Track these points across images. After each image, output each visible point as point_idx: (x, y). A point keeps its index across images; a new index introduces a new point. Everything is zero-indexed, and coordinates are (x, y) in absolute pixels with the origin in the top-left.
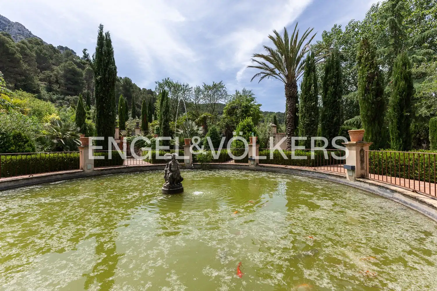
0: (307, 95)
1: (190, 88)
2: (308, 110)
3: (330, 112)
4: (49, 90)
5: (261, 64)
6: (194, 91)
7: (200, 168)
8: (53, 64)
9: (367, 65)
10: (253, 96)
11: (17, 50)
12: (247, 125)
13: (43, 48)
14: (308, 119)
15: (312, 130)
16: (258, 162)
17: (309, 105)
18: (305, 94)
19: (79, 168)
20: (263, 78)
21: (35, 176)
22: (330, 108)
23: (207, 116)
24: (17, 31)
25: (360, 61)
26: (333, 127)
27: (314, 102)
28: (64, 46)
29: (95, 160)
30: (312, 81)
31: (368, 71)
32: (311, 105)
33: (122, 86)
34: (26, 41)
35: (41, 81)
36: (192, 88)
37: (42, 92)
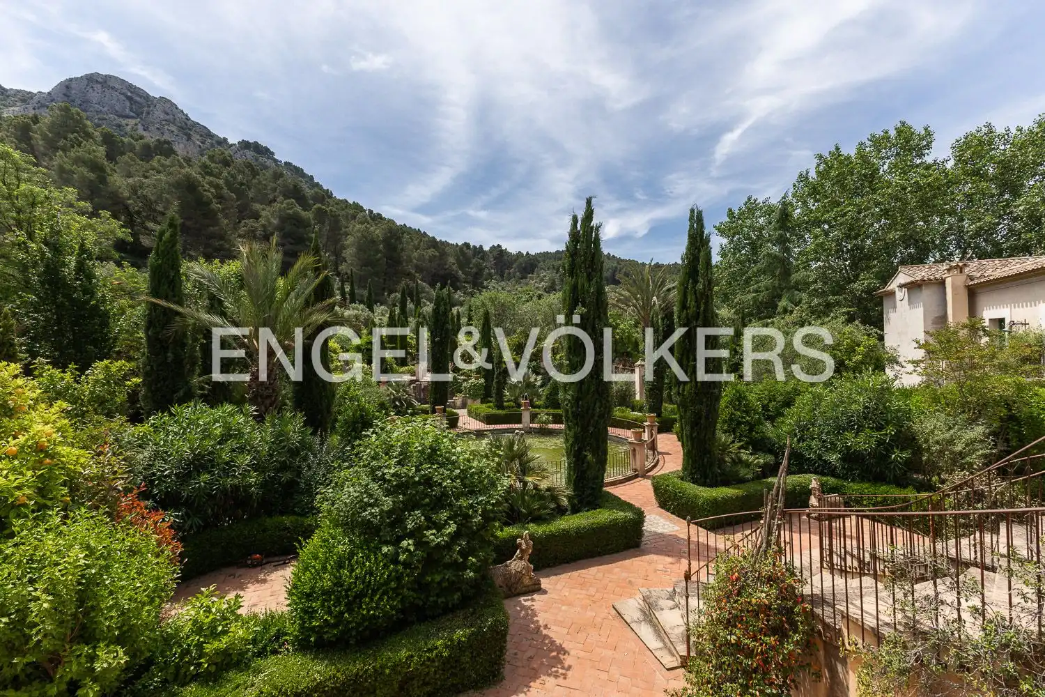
24: (163, 116)
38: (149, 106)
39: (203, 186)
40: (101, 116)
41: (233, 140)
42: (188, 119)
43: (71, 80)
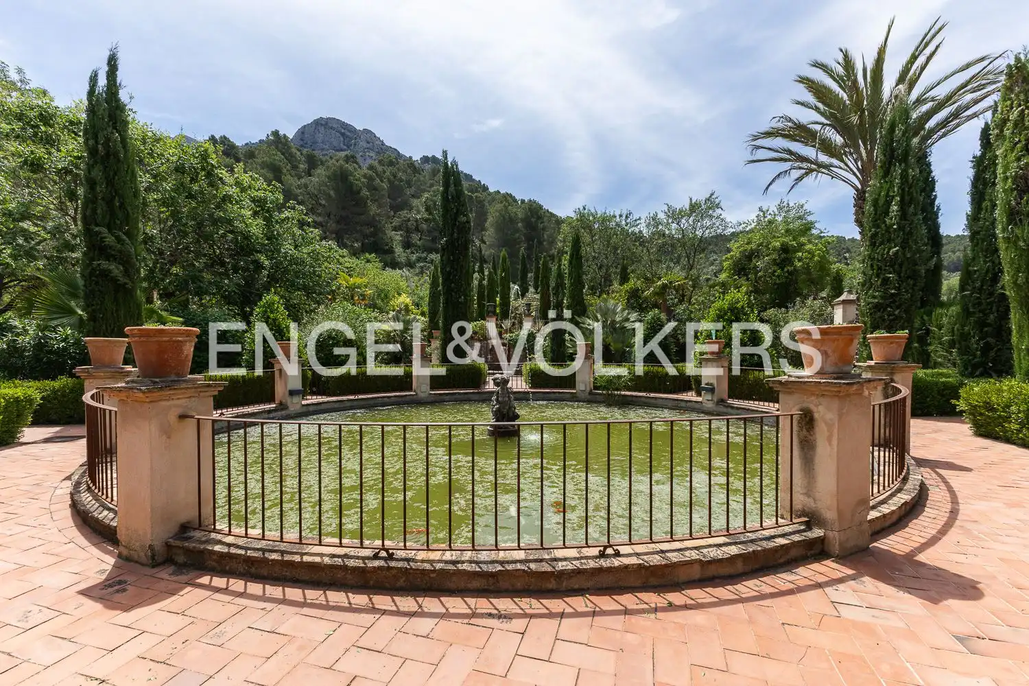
0: (878, 227)
1: (636, 220)
2: (879, 268)
3: (985, 262)
4: (407, 245)
5: (777, 151)
6: (644, 225)
7: (603, 402)
8: (413, 196)
9: (1017, 143)
10: (810, 218)
11: (363, 183)
12: (729, 309)
13: (398, 169)
14: (880, 291)
15: (891, 321)
16: (725, 396)
17: (883, 255)
18: (874, 226)
19: (410, 389)
20: (800, 179)
21: (360, 397)
22: (986, 251)
23: (671, 283)
24: (365, 145)
25: (1002, 131)
26: (994, 308)
27: (895, 247)
28: (430, 156)
29: (432, 377)
30: (896, 189)
31: (1019, 159)
32: (888, 252)
33: (522, 220)
34: (376, 164)
35: (396, 231)
36: (640, 219)
37: (396, 250)
38: (356, 139)
39: (355, 176)
40: (324, 152)
41: (417, 157)
42: (383, 144)
43: (305, 126)
